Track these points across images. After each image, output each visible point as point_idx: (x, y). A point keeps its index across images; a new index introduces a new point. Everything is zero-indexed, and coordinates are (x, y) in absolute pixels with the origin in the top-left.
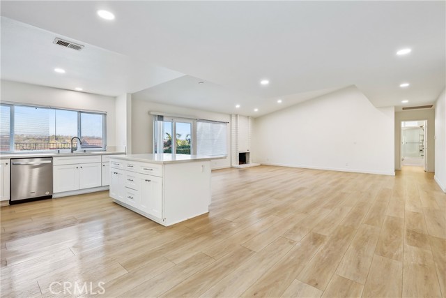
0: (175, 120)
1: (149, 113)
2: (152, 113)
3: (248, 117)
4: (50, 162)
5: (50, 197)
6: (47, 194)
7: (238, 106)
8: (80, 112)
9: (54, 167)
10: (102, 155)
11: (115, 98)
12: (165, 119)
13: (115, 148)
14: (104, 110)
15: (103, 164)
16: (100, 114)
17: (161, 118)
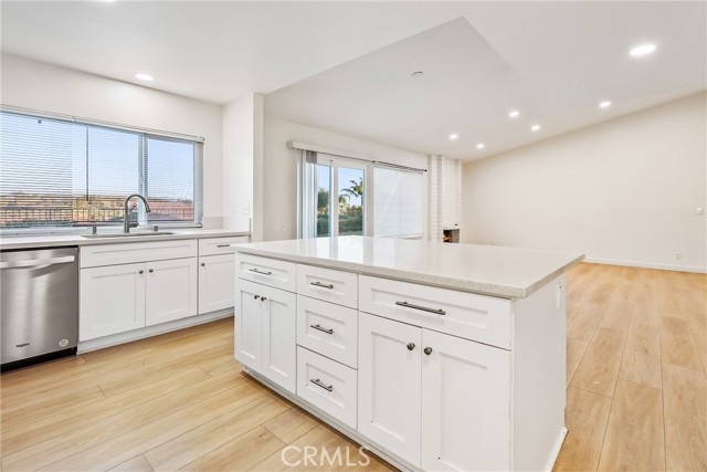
0: (337, 161)
1: (289, 146)
2: (296, 145)
3: (457, 161)
4: (72, 258)
5: (70, 353)
6: (64, 344)
7: (454, 137)
8: (146, 135)
9: (82, 273)
10: (198, 238)
11: (221, 107)
12: (320, 158)
13: (220, 222)
14: (198, 134)
15: (202, 260)
16: (190, 141)
17: (312, 156)
